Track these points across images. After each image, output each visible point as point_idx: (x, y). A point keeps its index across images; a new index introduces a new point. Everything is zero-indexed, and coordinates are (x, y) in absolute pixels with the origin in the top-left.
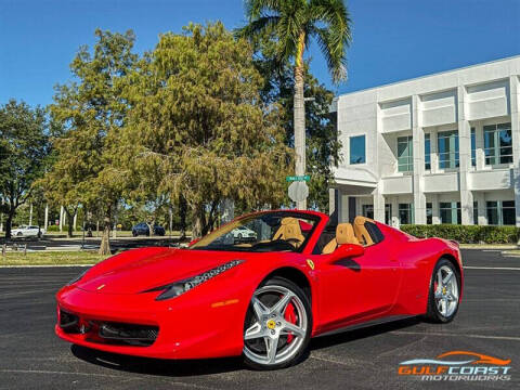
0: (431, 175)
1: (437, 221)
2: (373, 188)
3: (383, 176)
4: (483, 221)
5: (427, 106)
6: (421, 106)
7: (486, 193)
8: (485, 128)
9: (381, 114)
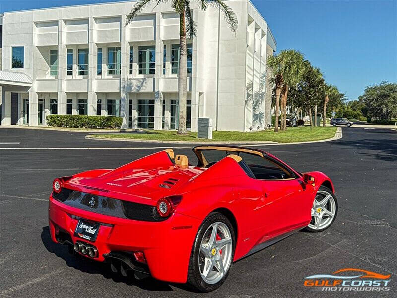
0: (73, 80)
1: (75, 112)
2: (29, 88)
3: (37, 79)
4: (104, 113)
5: (69, 29)
6: (65, 29)
7: (107, 94)
8: (109, 49)
9: (37, 31)
